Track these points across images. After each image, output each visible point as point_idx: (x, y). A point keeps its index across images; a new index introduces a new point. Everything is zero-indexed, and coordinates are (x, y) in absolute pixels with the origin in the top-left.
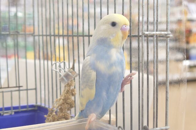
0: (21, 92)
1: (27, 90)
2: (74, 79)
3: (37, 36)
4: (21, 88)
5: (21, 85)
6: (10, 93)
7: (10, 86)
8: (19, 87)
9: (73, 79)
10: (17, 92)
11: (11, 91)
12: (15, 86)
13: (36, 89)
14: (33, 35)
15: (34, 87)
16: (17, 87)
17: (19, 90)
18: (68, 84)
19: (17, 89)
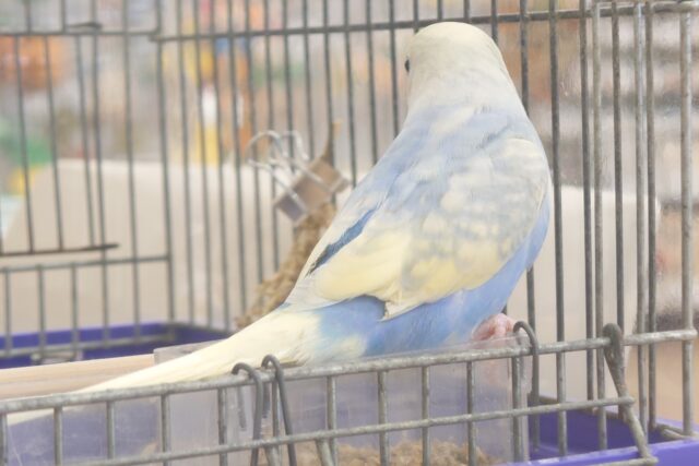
0: (111, 269)
1: (135, 260)
2: (334, 201)
3: (172, 39)
4: (111, 254)
5: (110, 240)
6: (67, 273)
7: (68, 244)
8: (104, 247)
9: (328, 199)
10: (97, 270)
11: (73, 266)
12: (85, 242)
13: (168, 258)
14: (156, 37)
15: (161, 250)
16: (92, 248)
17: (104, 263)
18: (310, 220)
19: (96, 256)
